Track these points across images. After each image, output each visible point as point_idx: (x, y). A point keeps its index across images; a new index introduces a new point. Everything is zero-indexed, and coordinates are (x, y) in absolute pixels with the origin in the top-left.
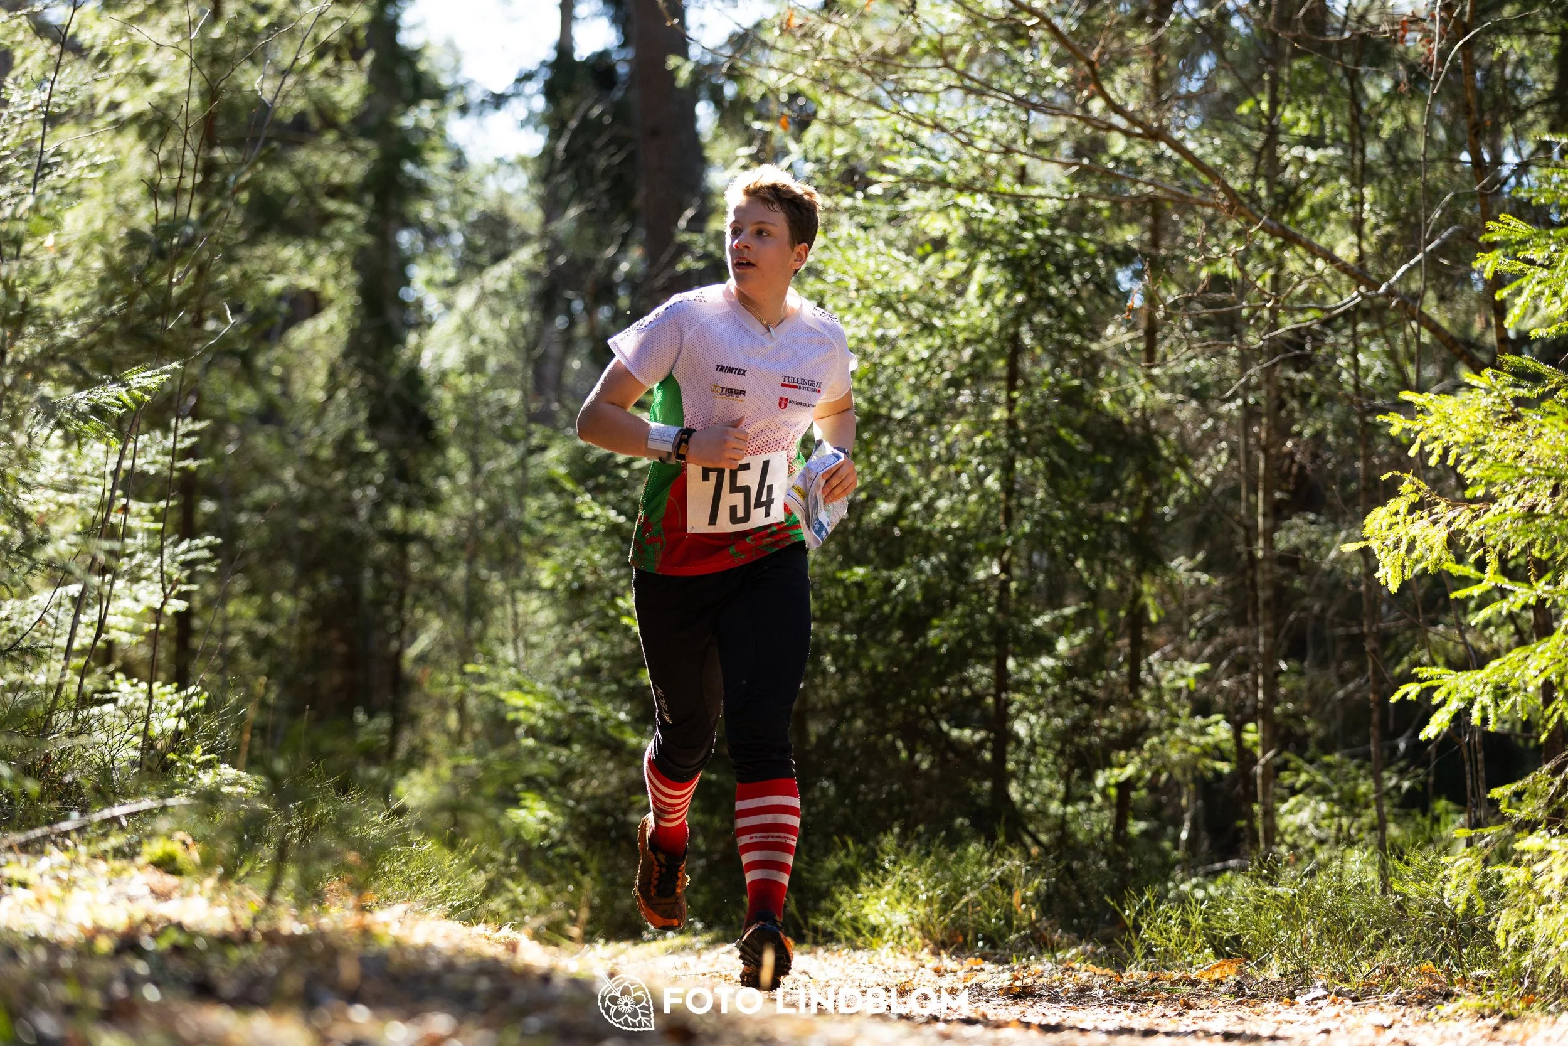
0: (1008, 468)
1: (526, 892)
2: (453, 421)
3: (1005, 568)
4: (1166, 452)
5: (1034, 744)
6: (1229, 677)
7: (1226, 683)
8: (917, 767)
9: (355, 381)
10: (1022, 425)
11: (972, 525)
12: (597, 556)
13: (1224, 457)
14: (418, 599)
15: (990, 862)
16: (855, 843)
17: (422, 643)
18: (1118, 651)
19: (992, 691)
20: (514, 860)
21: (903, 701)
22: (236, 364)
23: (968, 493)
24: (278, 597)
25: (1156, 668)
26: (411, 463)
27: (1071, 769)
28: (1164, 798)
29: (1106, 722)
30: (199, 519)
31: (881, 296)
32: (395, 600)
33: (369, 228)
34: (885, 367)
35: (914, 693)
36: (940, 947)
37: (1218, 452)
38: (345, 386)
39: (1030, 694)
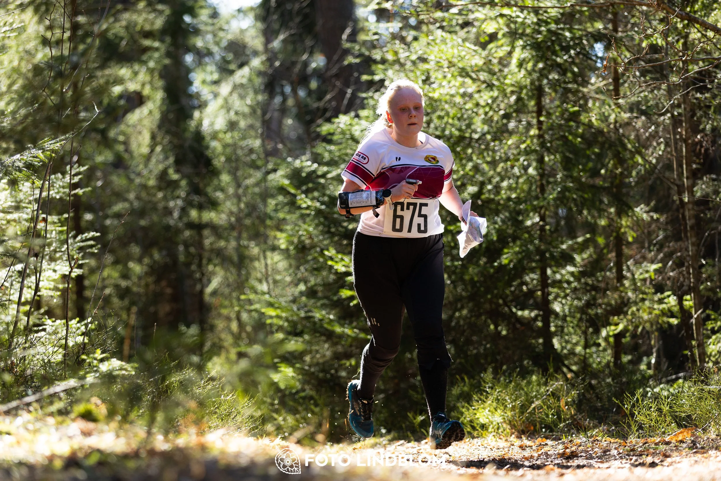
0: (541, 161)
1: (284, 420)
2: (223, 159)
3: (542, 218)
4: (629, 146)
5: (565, 316)
6: (672, 271)
7: (671, 274)
8: (500, 333)
9: (166, 141)
10: (547, 137)
11: (522, 195)
12: (311, 229)
13: (662, 147)
14: (210, 261)
15: (546, 384)
16: (469, 379)
17: (214, 284)
18: (610, 260)
19: (539, 288)
20: (276, 402)
21: (489, 296)
22: (99, 137)
23: (518, 177)
24: (131, 265)
25: (632, 268)
26: (201, 185)
27: (587, 328)
28: (640, 341)
29: (606, 300)
30: (83, 224)
31: (463, 69)
32: (196, 261)
33: (168, 54)
34: (467, 110)
35: (496, 292)
36: (521, 433)
37: (659, 144)
38: (160, 144)
39: (561, 288)
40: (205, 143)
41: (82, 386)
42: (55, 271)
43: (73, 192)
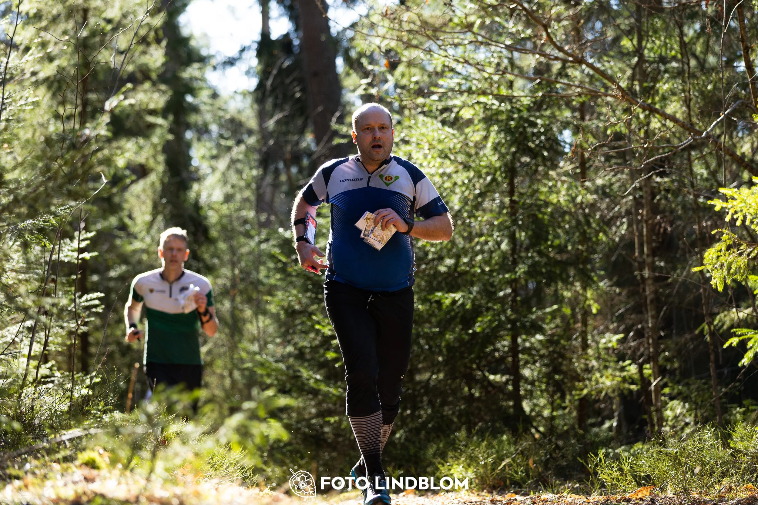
0: (512, 237)
1: (273, 471)
2: (218, 229)
3: (514, 290)
4: (594, 225)
5: (534, 381)
6: (633, 341)
7: (632, 344)
8: (473, 395)
9: (167, 211)
10: (518, 215)
11: (495, 268)
12: (300, 295)
13: (625, 227)
15: (516, 443)
17: (210, 345)
18: (576, 330)
19: (510, 354)
20: (265, 454)
22: (105, 205)
23: (492, 252)
25: (596, 337)
26: (199, 251)
27: (555, 392)
28: (603, 406)
29: (571, 367)
30: (89, 285)
31: (442, 151)
33: (171, 131)
34: (445, 189)
36: (492, 488)
37: (622, 224)
38: (162, 212)
39: (530, 355)
40: (202, 213)
41: (86, 435)
42: (62, 327)
43: (81, 256)
